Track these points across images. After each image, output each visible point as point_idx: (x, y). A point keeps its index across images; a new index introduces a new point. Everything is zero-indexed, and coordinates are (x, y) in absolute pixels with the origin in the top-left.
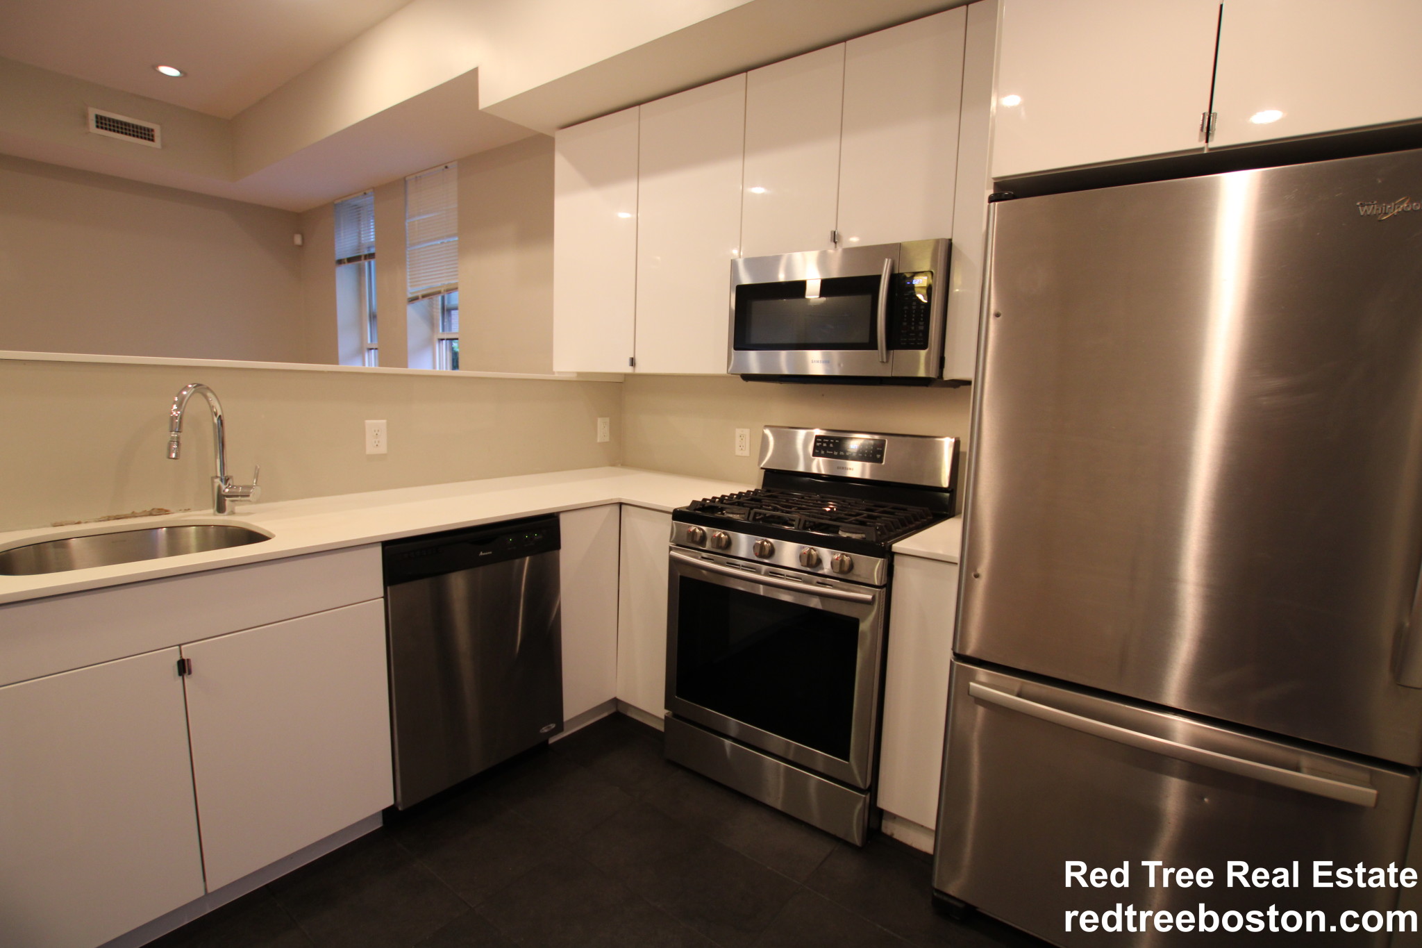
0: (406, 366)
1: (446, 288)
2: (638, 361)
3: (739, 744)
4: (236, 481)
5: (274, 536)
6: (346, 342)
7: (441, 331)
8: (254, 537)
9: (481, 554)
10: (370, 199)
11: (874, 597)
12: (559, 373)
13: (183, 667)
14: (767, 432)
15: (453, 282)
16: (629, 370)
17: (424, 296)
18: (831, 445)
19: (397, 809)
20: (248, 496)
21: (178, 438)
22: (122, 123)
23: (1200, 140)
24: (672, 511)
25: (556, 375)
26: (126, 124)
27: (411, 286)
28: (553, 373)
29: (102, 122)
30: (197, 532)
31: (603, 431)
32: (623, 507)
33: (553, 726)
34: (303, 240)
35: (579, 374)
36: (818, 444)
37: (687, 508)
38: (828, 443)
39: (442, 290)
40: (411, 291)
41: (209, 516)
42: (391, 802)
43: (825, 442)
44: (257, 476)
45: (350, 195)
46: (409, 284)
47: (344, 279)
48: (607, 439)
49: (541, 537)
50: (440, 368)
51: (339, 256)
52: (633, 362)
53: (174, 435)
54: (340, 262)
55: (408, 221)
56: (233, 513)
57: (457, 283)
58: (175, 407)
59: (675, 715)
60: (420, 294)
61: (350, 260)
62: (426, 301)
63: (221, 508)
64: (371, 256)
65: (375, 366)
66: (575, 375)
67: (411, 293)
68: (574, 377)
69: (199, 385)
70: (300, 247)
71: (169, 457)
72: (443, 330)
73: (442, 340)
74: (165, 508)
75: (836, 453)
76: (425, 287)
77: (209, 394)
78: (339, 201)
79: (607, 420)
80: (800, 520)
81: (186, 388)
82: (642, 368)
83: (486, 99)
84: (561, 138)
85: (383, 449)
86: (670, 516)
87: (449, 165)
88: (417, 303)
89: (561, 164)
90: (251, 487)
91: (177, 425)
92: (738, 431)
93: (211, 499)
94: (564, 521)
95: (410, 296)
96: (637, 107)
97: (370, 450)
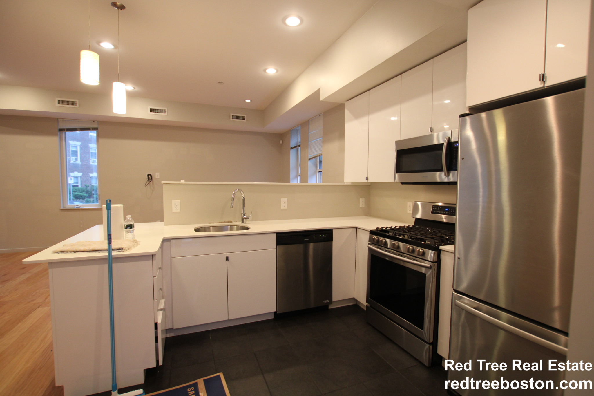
0: (307, 182)
1: (319, 155)
2: (369, 178)
3: (400, 327)
4: (247, 214)
5: (251, 229)
6: (292, 174)
7: (319, 169)
8: (248, 229)
9: (305, 239)
10: (300, 127)
11: (431, 266)
12: (346, 183)
13: (227, 259)
14: (419, 203)
15: (321, 152)
16: (366, 181)
17: (313, 158)
18: (438, 209)
19: (277, 313)
20: (249, 219)
21: (233, 202)
22: (238, 116)
23: (541, 84)
24: (369, 230)
25: (345, 184)
26: (239, 116)
27: (310, 155)
28: (345, 183)
29: (234, 117)
30: (236, 227)
31: (362, 203)
32: (357, 229)
33: (328, 301)
34: (283, 142)
35: (352, 183)
36: (433, 209)
37: (375, 230)
38: (437, 208)
39: (318, 155)
40: (310, 156)
41: (240, 224)
42: (275, 310)
43: (436, 208)
44: (251, 214)
45: (295, 127)
46: (309, 154)
47: (293, 153)
48: (364, 206)
49: (325, 236)
50: (318, 183)
51: (291, 147)
52: (367, 179)
53: (232, 202)
54: (291, 148)
55: (309, 134)
56: (245, 223)
57: (322, 153)
58: (233, 195)
59: (371, 306)
60: (312, 157)
61: (294, 147)
62: (314, 159)
63: (243, 222)
64: (299, 146)
65: (299, 182)
66: (351, 183)
67: (310, 157)
68: (350, 184)
69: (239, 189)
70: (282, 144)
71: (231, 207)
72: (320, 168)
73: (319, 172)
74: (231, 221)
75: (440, 212)
76: (313, 155)
77: (241, 191)
78: (291, 129)
79: (364, 199)
80: (409, 236)
81: (236, 190)
82: (371, 180)
83: (322, 98)
84: (347, 104)
85: (286, 207)
86: (369, 232)
87: (320, 115)
88: (311, 160)
89: (347, 113)
90: (250, 216)
91: (233, 199)
92: (408, 204)
93: (241, 219)
94: (334, 232)
95: (309, 158)
96: (368, 91)
97: (282, 207)
